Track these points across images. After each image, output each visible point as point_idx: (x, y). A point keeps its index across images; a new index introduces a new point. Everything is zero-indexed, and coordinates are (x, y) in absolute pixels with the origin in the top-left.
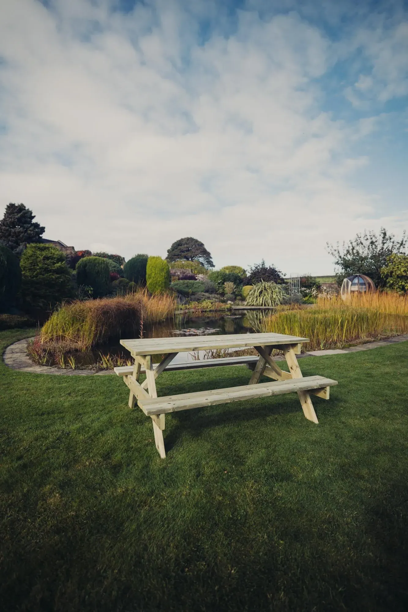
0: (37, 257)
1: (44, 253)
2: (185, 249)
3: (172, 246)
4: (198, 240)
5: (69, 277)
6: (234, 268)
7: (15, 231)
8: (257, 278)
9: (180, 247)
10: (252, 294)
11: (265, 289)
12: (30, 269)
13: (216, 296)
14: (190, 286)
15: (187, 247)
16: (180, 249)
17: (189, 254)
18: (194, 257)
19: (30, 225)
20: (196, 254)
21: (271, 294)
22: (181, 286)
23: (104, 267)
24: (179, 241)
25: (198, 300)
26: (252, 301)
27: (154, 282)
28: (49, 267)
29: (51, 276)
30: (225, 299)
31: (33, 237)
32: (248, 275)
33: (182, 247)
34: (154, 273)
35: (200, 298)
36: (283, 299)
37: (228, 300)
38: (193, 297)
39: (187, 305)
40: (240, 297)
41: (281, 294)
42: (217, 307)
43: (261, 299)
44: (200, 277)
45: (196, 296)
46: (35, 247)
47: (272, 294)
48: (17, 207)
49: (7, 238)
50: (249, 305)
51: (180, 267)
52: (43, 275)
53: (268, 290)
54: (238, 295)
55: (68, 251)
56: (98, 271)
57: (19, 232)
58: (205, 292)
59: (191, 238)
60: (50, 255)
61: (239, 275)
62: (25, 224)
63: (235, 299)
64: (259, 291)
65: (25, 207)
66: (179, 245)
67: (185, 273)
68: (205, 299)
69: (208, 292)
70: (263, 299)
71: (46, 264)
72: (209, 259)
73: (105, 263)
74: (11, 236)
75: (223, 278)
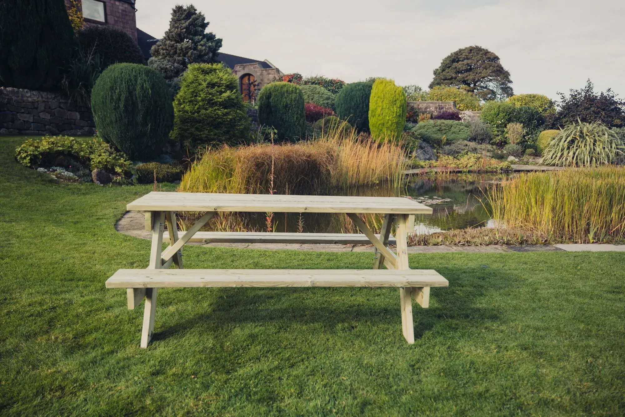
0: (200, 84)
1: (209, 78)
2: (464, 68)
3: (442, 63)
4: (489, 50)
5: (241, 112)
6: (533, 98)
7: (181, 47)
8: (572, 116)
9: (455, 64)
10: (554, 145)
11: (580, 137)
12: (190, 102)
13: (489, 147)
14: (445, 129)
15: (468, 64)
16: (456, 68)
17: (470, 76)
18: (479, 80)
19: (201, 37)
20: (483, 75)
21: (592, 144)
22: (429, 130)
23: (295, 98)
24: (454, 53)
25: (455, 154)
26: (554, 157)
27: (379, 122)
28: (215, 98)
29: (217, 111)
30: (505, 152)
31: (205, 55)
32: (558, 109)
33: (459, 65)
34: (380, 108)
35: (460, 150)
36: (617, 154)
37: (509, 154)
38: (447, 148)
39: (433, 162)
40: (532, 150)
41: (614, 145)
42: (483, 166)
43: (571, 154)
44: (466, 114)
45: (453, 147)
46: (198, 69)
47: (594, 145)
48: (185, 10)
49: (173, 57)
50: (547, 165)
51: (435, 98)
52: (206, 109)
53: (587, 138)
54: (530, 147)
55: (270, 75)
56: (286, 106)
57: (187, 48)
58: (470, 141)
59: (477, 47)
60: (216, 80)
61: (541, 109)
62: (195, 35)
63: (523, 152)
64: (569, 139)
65: (196, 10)
66: (454, 61)
67: (442, 108)
68: (467, 152)
69: (475, 141)
70: (574, 154)
71: (210, 94)
72: (506, 85)
73: (298, 91)
74: (177, 55)
75: (507, 117)
